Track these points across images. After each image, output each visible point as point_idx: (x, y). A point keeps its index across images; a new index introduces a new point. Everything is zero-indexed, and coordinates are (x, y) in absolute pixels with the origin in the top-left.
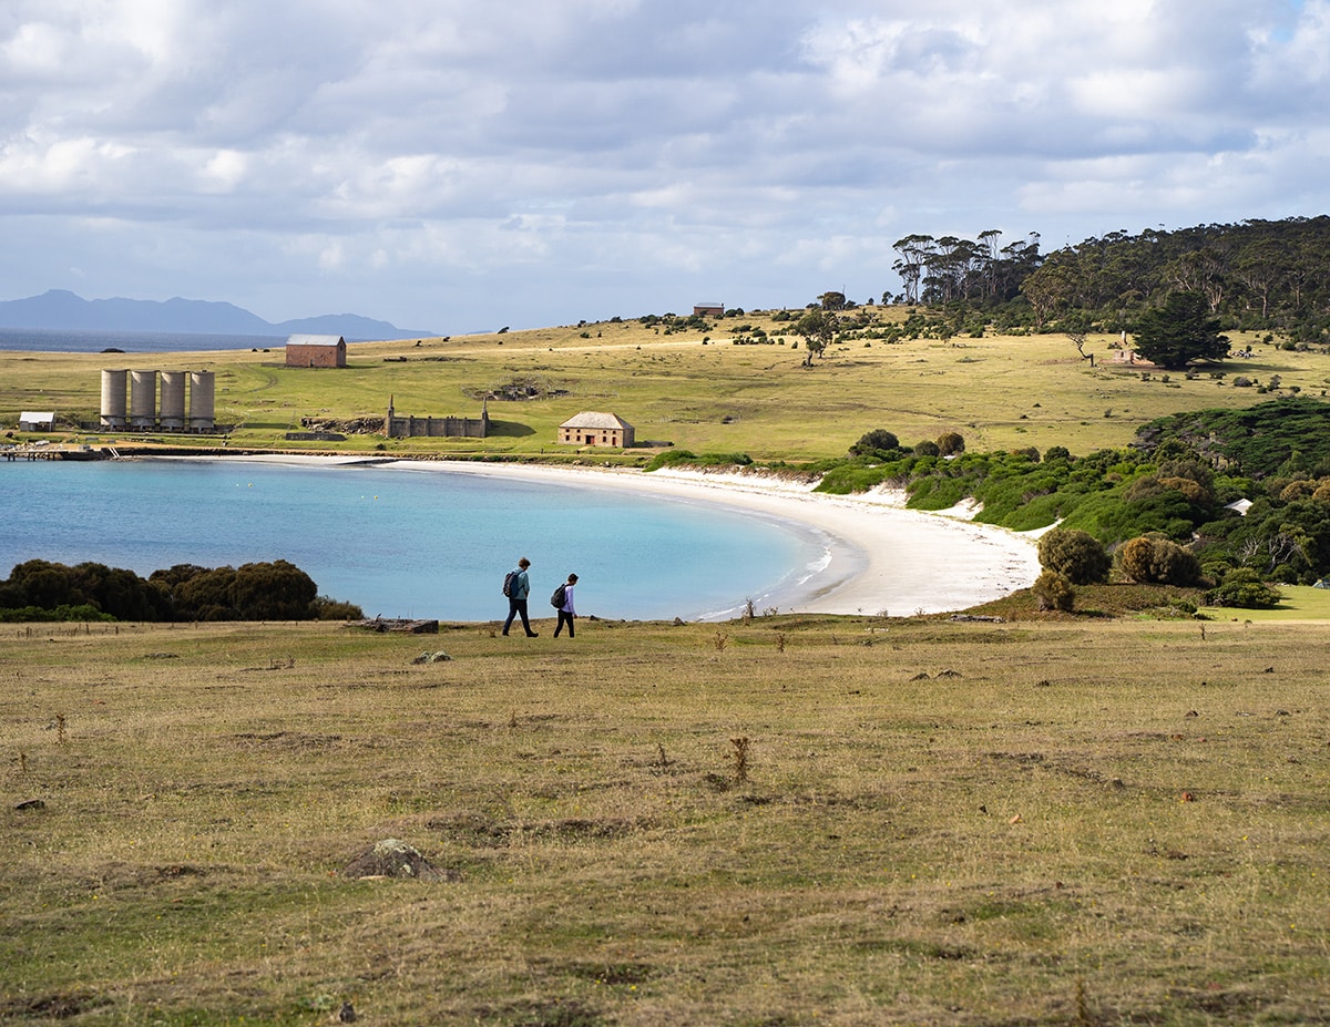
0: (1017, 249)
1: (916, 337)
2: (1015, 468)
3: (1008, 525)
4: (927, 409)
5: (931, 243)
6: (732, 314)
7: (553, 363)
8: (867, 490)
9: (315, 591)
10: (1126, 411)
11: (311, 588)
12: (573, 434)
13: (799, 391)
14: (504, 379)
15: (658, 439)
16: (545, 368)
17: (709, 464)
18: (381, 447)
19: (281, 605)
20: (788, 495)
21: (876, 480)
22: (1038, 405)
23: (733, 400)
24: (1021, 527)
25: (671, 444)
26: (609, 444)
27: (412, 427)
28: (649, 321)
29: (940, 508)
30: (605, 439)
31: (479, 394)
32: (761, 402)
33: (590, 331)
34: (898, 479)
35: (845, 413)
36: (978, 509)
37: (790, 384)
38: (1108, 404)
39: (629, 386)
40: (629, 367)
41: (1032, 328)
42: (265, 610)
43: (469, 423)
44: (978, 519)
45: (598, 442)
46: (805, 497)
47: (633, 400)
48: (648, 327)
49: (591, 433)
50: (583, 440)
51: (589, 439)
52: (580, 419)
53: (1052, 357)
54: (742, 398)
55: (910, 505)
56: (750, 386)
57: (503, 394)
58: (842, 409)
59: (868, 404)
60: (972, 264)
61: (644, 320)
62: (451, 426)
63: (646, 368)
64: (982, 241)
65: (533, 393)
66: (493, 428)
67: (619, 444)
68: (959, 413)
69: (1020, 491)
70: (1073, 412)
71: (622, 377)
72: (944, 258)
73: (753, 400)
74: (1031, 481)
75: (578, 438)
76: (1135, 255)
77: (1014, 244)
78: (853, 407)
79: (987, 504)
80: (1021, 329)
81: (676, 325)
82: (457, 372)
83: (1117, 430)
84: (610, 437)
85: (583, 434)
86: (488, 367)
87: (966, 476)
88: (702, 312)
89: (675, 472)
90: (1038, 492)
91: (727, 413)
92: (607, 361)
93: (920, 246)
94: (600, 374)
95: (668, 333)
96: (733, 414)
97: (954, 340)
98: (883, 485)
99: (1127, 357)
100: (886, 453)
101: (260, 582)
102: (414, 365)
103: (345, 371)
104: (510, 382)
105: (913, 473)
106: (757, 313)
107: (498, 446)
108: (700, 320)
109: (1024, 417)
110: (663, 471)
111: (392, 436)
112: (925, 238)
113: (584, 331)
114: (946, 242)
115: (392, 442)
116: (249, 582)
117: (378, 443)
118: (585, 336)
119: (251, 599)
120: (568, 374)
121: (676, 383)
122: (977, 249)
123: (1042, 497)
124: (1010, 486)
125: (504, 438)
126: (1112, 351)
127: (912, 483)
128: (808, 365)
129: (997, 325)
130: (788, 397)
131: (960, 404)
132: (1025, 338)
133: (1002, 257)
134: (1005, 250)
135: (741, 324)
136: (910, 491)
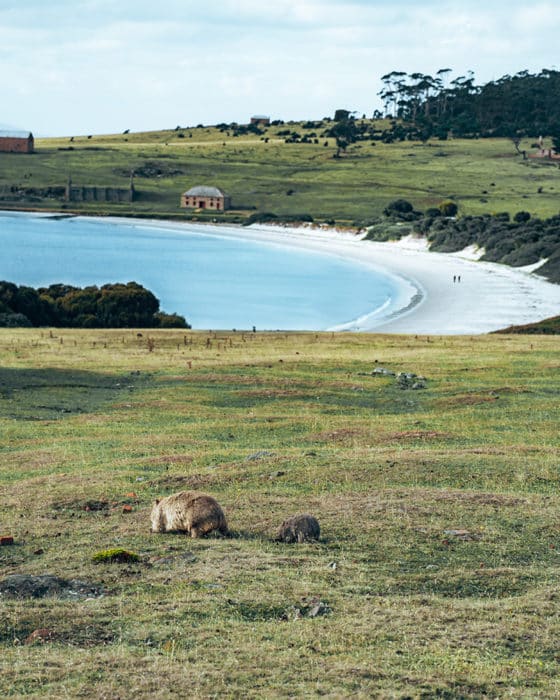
0: (460, 81)
1: (403, 139)
2: (504, 225)
3: (506, 263)
4: (421, 186)
5: (404, 77)
6: (276, 123)
7: (170, 154)
8: (399, 239)
9: (158, 306)
10: (552, 188)
11: (155, 303)
12: (191, 201)
13: (334, 174)
14: (140, 163)
15: (246, 204)
16: (164, 156)
17: (288, 222)
18: (64, 207)
19: (137, 315)
20: (345, 243)
21: (406, 232)
22: (493, 185)
23: (291, 180)
24: (516, 264)
25: (254, 208)
26: (214, 208)
27: (84, 194)
28: (223, 127)
29: (453, 251)
30: (212, 204)
31: (125, 173)
32: (311, 181)
33: (184, 133)
34: (421, 232)
35: (367, 188)
36: (482, 252)
37: (328, 170)
38: (540, 184)
39: (222, 169)
40: (220, 156)
41: (478, 134)
42: (126, 319)
43: (122, 192)
44: (482, 259)
45: (208, 207)
46: (357, 244)
47: (226, 178)
48: (222, 131)
49: (203, 200)
50: (197, 205)
51: (202, 204)
52: (193, 191)
53: (497, 153)
54: (298, 178)
55: (431, 249)
56: (302, 171)
57: (140, 172)
58: (365, 186)
59: (381, 183)
60: (432, 92)
61: (218, 127)
62: (110, 193)
63: (231, 157)
64: (439, 76)
65: (160, 172)
66: (137, 196)
67: (221, 208)
68: (442, 189)
69: (512, 241)
70: (517, 190)
71: (217, 163)
72: (413, 87)
73: (305, 180)
74: (519, 234)
75: (194, 203)
76: (539, 85)
77: (459, 78)
78: (372, 185)
79: (488, 249)
80: (471, 134)
81: (239, 130)
82: (107, 158)
83: (546, 202)
84: (215, 202)
85: (198, 200)
86: (128, 154)
87: (470, 230)
88: (256, 121)
89: (263, 227)
90: (525, 241)
91: (289, 188)
92: (205, 152)
93: (398, 78)
94: (202, 161)
95: (235, 135)
96: (293, 188)
97: (429, 142)
98: (410, 236)
99: (547, 153)
100: (407, 215)
101: (121, 298)
102: (79, 153)
103: (33, 156)
104: (143, 165)
105: (431, 228)
106: (291, 123)
107: (143, 207)
108: (256, 127)
109: (485, 192)
110: (255, 226)
111: (71, 200)
112: (402, 74)
113: (180, 133)
114: (415, 76)
115: (71, 204)
116: (113, 299)
117: (62, 204)
118: (181, 136)
119: (114, 311)
120: (182, 160)
121: (253, 167)
122: (434, 81)
123: (528, 245)
124: (503, 238)
125: (145, 203)
126: (535, 149)
127: (430, 235)
128: (336, 157)
129: (454, 132)
130: (329, 178)
131: (442, 183)
132: (475, 141)
133: (452, 87)
134: (453, 82)
135: (282, 130)
136: (430, 240)
